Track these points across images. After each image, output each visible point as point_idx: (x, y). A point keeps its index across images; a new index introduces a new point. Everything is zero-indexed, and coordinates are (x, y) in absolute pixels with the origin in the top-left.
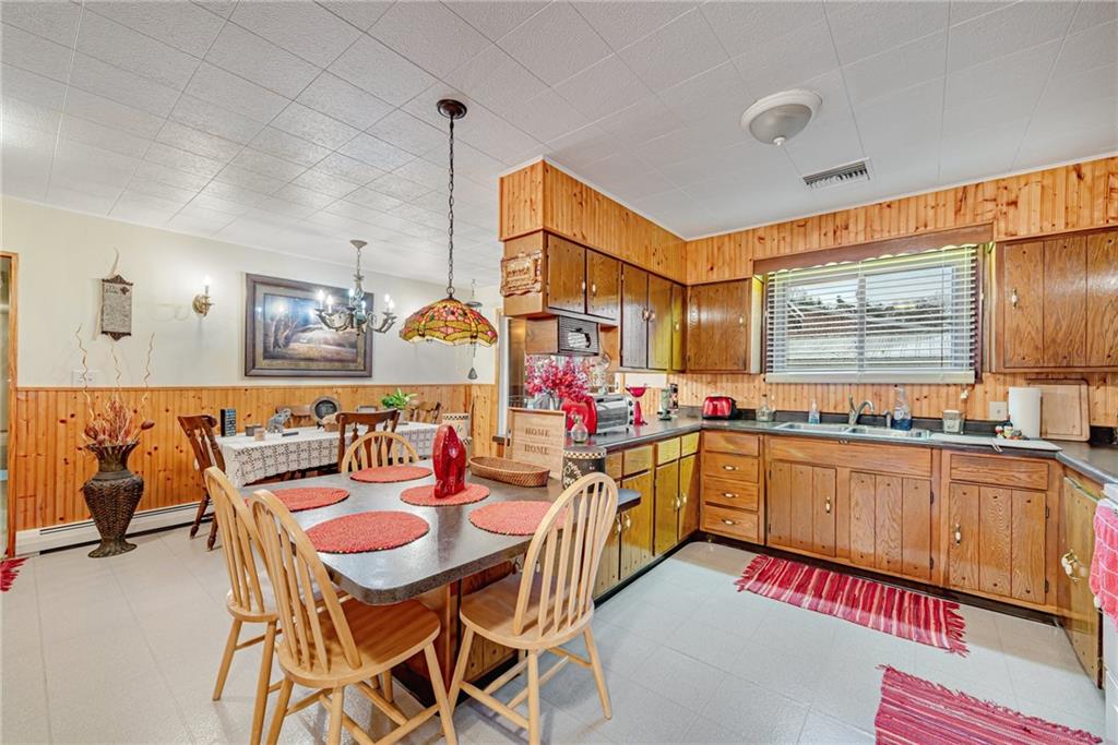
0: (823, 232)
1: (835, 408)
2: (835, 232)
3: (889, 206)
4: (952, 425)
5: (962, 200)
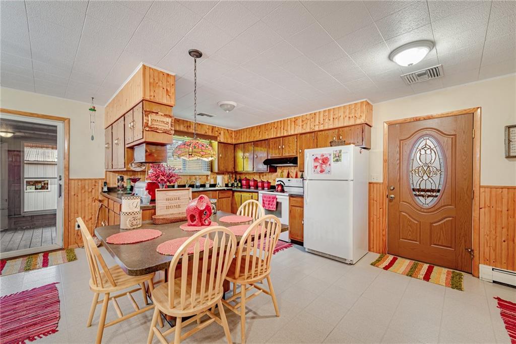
4: (208, 186)
5: (213, 129)
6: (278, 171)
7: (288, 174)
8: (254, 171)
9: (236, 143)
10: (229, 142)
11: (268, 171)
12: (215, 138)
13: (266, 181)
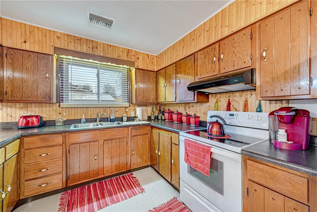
0: (88, 46)
1: (91, 117)
2: (93, 48)
3: (110, 46)
4: (125, 119)
5: (128, 53)
6: (210, 100)
7: (229, 104)
8: (177, 102)
9: (158, 69)
10: (150, 68)
11: (196, 101)
12: (132, 64)
13: (193, 114)
